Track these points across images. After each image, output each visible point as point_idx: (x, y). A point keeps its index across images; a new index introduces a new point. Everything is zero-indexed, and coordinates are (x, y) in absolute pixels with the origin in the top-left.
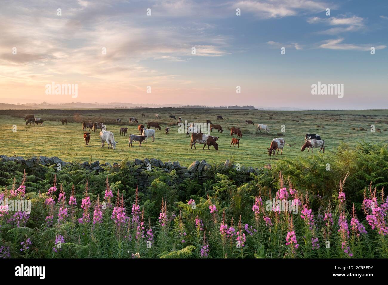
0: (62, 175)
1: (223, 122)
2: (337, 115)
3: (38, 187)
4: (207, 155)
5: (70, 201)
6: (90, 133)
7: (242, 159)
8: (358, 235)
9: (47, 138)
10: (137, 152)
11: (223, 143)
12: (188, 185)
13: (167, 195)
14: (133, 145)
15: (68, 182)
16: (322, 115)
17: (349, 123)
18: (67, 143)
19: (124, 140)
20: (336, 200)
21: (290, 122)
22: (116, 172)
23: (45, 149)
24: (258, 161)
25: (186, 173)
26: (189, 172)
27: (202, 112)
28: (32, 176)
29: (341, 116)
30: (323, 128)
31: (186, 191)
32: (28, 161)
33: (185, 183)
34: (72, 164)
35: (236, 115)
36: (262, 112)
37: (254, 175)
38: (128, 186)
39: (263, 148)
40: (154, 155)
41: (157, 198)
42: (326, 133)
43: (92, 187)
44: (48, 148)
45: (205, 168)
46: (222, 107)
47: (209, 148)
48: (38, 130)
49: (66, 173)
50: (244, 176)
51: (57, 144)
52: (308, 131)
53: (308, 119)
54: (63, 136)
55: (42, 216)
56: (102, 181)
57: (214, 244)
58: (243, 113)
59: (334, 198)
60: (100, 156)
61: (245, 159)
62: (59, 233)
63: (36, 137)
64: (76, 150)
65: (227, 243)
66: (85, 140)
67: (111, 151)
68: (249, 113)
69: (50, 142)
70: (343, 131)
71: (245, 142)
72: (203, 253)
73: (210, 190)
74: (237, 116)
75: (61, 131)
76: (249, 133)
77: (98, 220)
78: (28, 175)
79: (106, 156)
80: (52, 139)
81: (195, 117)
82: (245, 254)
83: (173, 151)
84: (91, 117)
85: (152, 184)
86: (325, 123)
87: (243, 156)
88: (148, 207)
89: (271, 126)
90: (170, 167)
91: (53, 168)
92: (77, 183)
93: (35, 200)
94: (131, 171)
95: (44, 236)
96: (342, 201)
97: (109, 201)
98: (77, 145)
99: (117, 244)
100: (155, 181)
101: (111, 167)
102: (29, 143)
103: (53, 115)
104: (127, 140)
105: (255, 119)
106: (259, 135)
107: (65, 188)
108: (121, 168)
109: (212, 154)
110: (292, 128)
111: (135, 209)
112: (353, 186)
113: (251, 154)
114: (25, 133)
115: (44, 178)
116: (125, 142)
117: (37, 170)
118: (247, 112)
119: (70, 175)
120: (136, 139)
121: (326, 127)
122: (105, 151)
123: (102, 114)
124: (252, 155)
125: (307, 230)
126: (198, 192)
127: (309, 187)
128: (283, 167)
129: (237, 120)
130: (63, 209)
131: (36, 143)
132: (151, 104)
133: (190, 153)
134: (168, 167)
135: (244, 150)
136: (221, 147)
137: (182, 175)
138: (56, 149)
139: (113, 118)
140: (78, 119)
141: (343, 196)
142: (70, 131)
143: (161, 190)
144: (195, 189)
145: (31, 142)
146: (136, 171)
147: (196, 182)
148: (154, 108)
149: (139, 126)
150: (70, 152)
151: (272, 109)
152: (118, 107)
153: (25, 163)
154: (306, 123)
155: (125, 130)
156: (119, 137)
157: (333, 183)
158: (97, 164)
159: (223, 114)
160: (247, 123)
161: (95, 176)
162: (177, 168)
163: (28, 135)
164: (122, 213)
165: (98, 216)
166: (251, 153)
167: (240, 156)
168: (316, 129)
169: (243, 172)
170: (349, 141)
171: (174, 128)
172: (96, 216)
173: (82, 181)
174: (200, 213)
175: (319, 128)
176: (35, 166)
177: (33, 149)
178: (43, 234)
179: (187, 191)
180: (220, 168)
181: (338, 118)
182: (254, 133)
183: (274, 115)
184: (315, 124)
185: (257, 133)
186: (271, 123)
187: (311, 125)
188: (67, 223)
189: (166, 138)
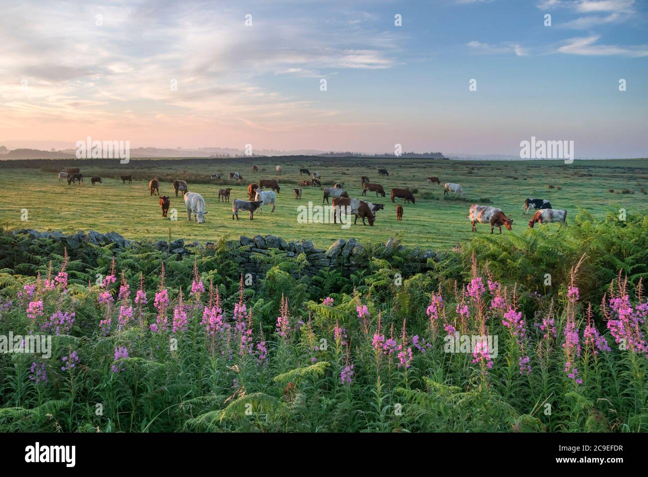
0: (125, 261)
1: (389, 179)
2: (584, 167)
3: (86, 278)
4: (362, 234)
5: (137, 298)
6: (168, 197)
7: (420, 240)
8: (595, 352)
9: (101, 205)
10: (246, 228)
11: (388, 214)
12: (326, 278)
13: (291, 292)
14: (239, 216)
15: (133, 272)
16: (558, 168)
17: (605, 181)
18: (133, 214)
19: (225, 208)
20: (565, 299)
21: (503, 180)
22: (209, 257)
23: (96, 223)
24: (446, 243)
25: (322, 260)
26: (328, 257)
27: (354, 163)
28: (78, 262)
29: (590, 169)
30: (559, 189)
31: (322, 288)
32: (71, 239)
33: (322, 276)
34: (140, 244)
35: (411, 168)
36: (456, 163)
37: (434, 262)
38: (229, 279)
39: (455, 222)
40: (274, 232)
41: (275, 297)
42: (563, 199)
43: (172, 280)
44: (103, 221)
45: (355, 251)
46: (388, 155)
47: (364, 222)
48: (86, 192)
49: (131, 258)
50: (417, 264)
51: (116, 215)
52: (532, 195)
53: (533, 175)
54: (126, 202)
55: (93, 321)
56: (188, 270)
57: (363, 367)
58: (423, 165)
59: (561, 297)
60: (185, 234)
61: (425, 240)
62: (120, 343)
63: (82, 204)
64: (148, 225)
65: (384, 364)
66: (161, 208)
67: (204, 227)
68: (434, 164)
69: (105, 211)
70: (594, 195)
71: (426, 213)
72: (345, 378)
73: (362, 286)
74: (413, 170)
75: (123, 194)
76: (433, 198)
77: (181, 326)
78: (71, 260)
79: (196, 235)
80: (108, 208)
81: (344, 171)
82: (411, 379)
83: (306, 227)
84: (171, 171)
85: (267, 276)
86: (562, 181)
87: (420, 235)
88: (261, 310)
89: (471, 187)
90: (297, 249)
91: (110, 249)
92: (148, 272)
93: (83, 295)
94: (233, 255)
95: (97, 350)
96: (573, 300)
97: (198, 299)
98: (149, 216)
99: (210, 364)
100: (273, 271)
101: (203, 249)
102: (72, 213)
103: (109, 168)
104: (230, 209)
105: (443, 174)
106: (449, 201)
107: (130, 281)
108: (219, 251)
109: (369, 233)
110: (505, 190)
111: (239, 311)
112: (594, 278)
113: (435, 233)
114: (65, 197)
115: (97, 266)
116: (227, 212)
117: (85, 253)
118: (431, 163)
119: (137, 260)
120: (245, 206)
121: (564, 188)
122: (194, 227)
123: (189, 166)
124: (437, 233)
125: (512, 344)
126: (341, 288)
127: (522, 279)
128: (481, 249)
129: (414, 176)
130: (126, 309)
131: (83, 213)
132: (270, 150)
133: (332, 231)
134: (293, 249)
135: (423, 226)
136: (385, 221)
137: (317, 262)
138: (115, 223)
139: (207, 173)
140: (151, 175)
141: (575, 294)
142: (137, 194)
143: (281, 284)
144: (337, 285)
145: (75, 212)
146: (242, 255)
147: (340, 274)
148: (275, 157)
149: (250, 187)
150: (138, 228)
151: (472, 159)
152: (215, 155)
153: (66, 242)
154: (530, 181)
155: (227, 193)
156: (217, 205)
157: (561, 273)
158: (180, 244)
159: (390, 166)
160: (429, 182)
161: (176, 262)
162: (308, 252)
163: (70, 200)
164: (217, 316)
165: (181, 319)
166: (435, 231)
167: (417, 235)
168: (546, 192)
169: (417, 257)
170: (602, 212)
171: (307, 190)
172: (177, 321)
173: (156, 270)
174: (341, 318)
175: (552, 190)
176: (81, 247)
177: (78, 223)
178: (95, 346)
179: (325, 287)
180: (378, 251)
181: (585, 173)
182: (442, 197)
183: (476, 168)
184: (545, 184)
185: (446, 199)
186: (471, 182)
187: (538, 184)
188: (132, 328)
189: (293, 206)
